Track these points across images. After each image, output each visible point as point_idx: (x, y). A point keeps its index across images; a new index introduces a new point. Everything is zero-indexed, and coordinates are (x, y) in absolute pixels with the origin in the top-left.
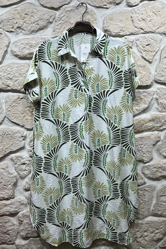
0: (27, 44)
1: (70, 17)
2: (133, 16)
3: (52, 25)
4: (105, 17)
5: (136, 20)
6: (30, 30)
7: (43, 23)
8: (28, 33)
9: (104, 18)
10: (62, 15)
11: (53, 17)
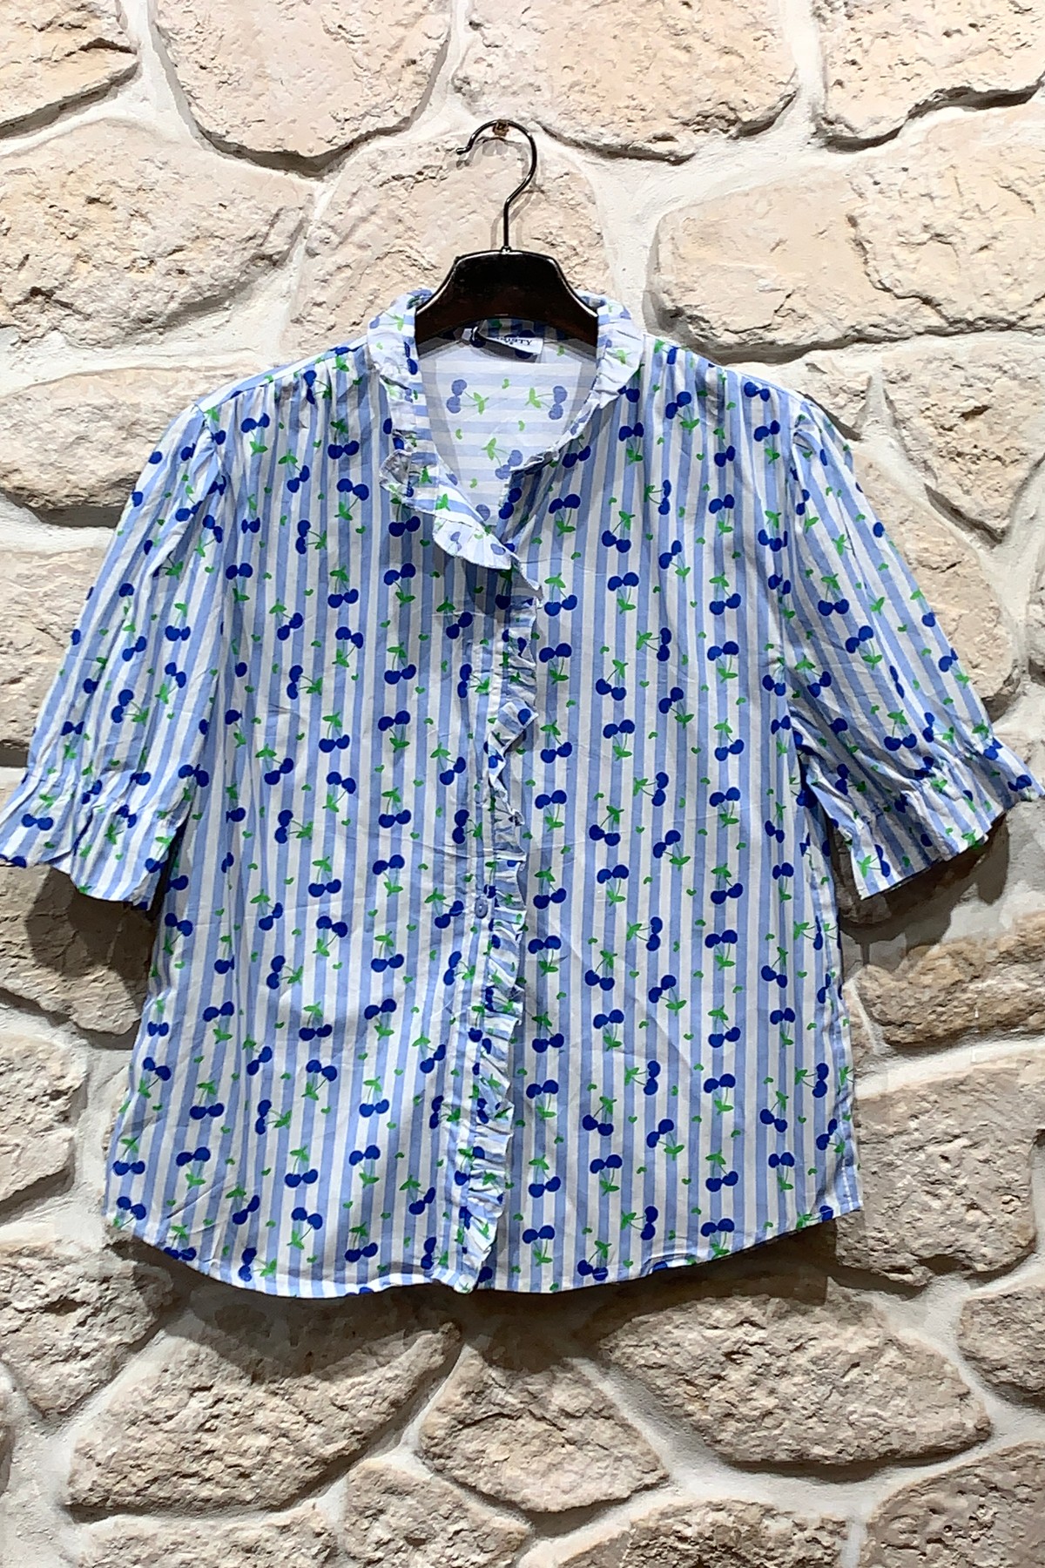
0: (100, 412)
1: (409, 221)
2: (863, 215)
3: (282, 280)
4: (664, 218)
5: (880, 242)
6: (126, 315)
7: (220, 262)
8: (112, 332)
9: (653, 229)
10: (357, 210)
11: (288, 224)
